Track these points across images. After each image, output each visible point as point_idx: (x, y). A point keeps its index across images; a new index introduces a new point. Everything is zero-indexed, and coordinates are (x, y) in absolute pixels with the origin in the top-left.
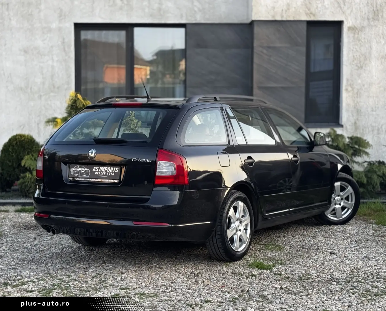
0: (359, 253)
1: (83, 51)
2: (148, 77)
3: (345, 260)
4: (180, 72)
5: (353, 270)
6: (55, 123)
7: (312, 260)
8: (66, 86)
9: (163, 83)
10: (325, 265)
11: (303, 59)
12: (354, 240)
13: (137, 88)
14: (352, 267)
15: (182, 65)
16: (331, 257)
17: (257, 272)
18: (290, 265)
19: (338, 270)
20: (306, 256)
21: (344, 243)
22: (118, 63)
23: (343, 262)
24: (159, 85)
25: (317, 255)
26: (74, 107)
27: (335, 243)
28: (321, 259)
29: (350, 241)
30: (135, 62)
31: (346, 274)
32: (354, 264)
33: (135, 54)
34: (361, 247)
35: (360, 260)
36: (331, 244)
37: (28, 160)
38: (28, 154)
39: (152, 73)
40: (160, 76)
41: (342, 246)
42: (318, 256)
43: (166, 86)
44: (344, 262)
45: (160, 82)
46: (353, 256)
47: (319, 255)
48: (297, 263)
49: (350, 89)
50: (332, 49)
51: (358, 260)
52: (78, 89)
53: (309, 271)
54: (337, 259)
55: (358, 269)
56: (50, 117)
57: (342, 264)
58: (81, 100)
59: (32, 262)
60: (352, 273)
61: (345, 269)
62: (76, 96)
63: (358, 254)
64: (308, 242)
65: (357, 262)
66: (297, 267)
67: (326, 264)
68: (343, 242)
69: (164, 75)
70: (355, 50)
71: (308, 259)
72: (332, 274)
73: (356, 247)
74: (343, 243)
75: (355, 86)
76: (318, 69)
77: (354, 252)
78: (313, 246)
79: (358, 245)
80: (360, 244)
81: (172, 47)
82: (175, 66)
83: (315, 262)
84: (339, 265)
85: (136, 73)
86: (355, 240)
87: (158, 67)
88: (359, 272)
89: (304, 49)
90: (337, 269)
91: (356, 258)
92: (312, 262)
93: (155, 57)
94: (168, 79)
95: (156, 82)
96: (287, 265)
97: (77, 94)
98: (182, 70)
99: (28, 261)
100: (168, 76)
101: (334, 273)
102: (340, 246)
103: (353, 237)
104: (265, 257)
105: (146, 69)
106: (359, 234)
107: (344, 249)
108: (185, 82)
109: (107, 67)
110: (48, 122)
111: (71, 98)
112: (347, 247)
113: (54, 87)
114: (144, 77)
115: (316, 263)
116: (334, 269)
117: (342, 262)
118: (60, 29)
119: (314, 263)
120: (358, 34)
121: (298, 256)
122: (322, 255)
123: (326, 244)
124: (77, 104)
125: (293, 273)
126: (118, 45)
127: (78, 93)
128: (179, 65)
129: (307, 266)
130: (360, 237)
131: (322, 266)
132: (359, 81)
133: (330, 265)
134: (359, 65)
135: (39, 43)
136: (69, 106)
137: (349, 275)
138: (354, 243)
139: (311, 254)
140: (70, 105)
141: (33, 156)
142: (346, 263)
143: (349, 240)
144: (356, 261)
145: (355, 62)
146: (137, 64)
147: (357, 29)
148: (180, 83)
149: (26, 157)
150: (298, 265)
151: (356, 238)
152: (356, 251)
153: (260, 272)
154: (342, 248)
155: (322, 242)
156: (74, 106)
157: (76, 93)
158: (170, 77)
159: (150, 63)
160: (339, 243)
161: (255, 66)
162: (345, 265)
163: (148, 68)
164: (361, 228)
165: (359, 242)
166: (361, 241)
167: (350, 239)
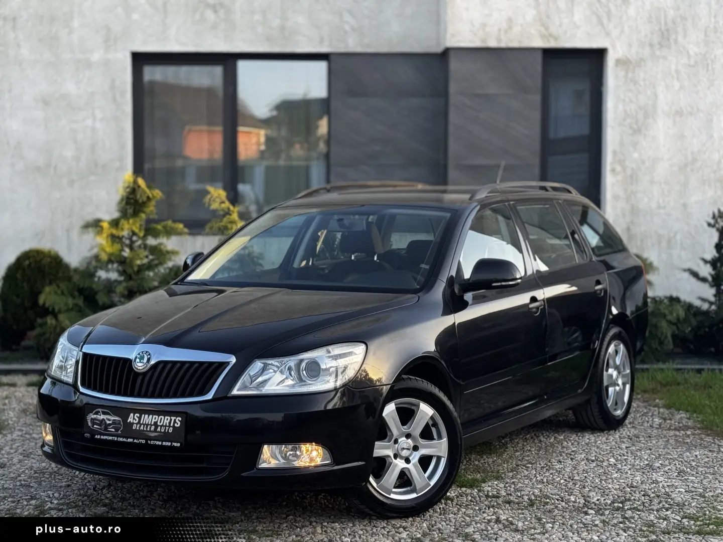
0: (635, 459)
1: (147, 101)
2: (263, 148)
3: (610, 470)
4: (319, 139)
5: (624, 488)
6: (98, 229)
7: (551, 471)
8: (117, 164)
9: (289, 158)
10: (575, 480)
11: (536, 116)
12: (627, 437)
13: (243, 168)
14: (623, 484)
15: (323, 127)
16: (586, 466)
17: (454, 493)
18: (513, 481)
19: (599, 488)
20: (542, 463)
21: (608, 441)
22: (210, 124)
23: (606, 475)
24: (282, 163)
25: (560, 462)
26: (132, 201)
27: (593, 441)
28: (568, 470)
29: (620, 437)
30: (240, 121)
31: (612, 495)
32: (626, 478)
33: (240, 108)
34: (637, 448)
35: (637, 470)
36: (586, 444)
37: (50, 293)
38: (50, 283)
39: (269, 140)
40: (283, 146)
41: (604, 447)
42: (562, 463)
43: (295, 163)
44: (608, 475)
45: (283, 156)
46: (624, 464)
47: (564, 462)
48: (525, 476)
49: (618, 168)
50: (587, 98)
51: (634, 472)
52: (138, 169)
53: (546, 491)
54: (596, 469)
55: (633, 487)
56: (90, 218)
57: (604, 478)
58: (143, 190)
59: (57, 475)
60: (623, 493)
61: (610, 486)
62: (135, 182)
63: (633, 461)
64: (545, 439)
65: (631, 475)
66: (525, 483)
67: (576, 478)
68: (607, 439)
69: (290, 144)
70: (627, 100)
71: (545, 469)
72: (588, 496)
73: (629, 447)
74: (606, 441)
75: (627, 163)
76: (562, 133)
77: (626, 457)
78: (554, 446)
79: (633, 445)
80: (637, 442)
81: (305, 95)
82: (309, 128)
83: (556, 474)
84: (599, 479)
85: (242, 140)
86: (629, 436)
87: (279, 130)
88: (635, 492)
89: (537, 98)
90: (596, 487)
91: (629, 467)
92: (552, 474)
93: (275, 113)
94: (298, 151)
95: (277, 155)
96: (508, 480)
97: (137, 177)
98: (322, 136)
99: (50, 472)
100: (297, 146)
101: (591, 494)
102: (601, 447)
103: (624, 430)
104: (469, 466)
105: (258, 135)
106: (636, 425)
107: (609, 451)
108: (327, 156)
109: (190, 131)
110: (87, 226)
111: (126, 185)
112: (614, 449)
113: (96, 165)
114: (254, 148)
115: (559, 477)
116: (591, 486)
117: (604, 474)
118: (106, 63)
119: (555, 477)
120: (634, 72)
121: (527, 464)
122: (570, 462)
123: (576, 443)
124: (136, 196)
125: (519, 494)
126: (209, 92)
127: (139, 176)
128: (317, 127)
129: (543, 483)
130: (637, 431)
131: (569, 482)
132: (636, 155)
133: (584, 480)
134: (635, 127)
135: (70, 88)
136: (122, 200)
137: (616, 497)
138: (627, 441)
139: (550, 460)
140: (125, 198)
141: (58, 286)
142: (613, 476)
143: (617, 437)
144: (629, 473)
145: (629, 121)
146: (244, 125)
147: (630, 62)
148: (318, 159)
149: (47, 289)
150: (528, 480)
151: (630, 433)
152: (629, 455)
153: (460, 491)
154: (605, 450)
155: (569, 440)
156: (132, 198)
157: (135, 177)
158: (302, 148)
159: (265, 123)
160: (600, 440)
161: (451, 129)
162: (610, 481)
163: (262, 132)
164: (638, 415)
165: (636, 439)
166: (638, 437)
167: (619, 434)
